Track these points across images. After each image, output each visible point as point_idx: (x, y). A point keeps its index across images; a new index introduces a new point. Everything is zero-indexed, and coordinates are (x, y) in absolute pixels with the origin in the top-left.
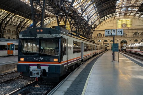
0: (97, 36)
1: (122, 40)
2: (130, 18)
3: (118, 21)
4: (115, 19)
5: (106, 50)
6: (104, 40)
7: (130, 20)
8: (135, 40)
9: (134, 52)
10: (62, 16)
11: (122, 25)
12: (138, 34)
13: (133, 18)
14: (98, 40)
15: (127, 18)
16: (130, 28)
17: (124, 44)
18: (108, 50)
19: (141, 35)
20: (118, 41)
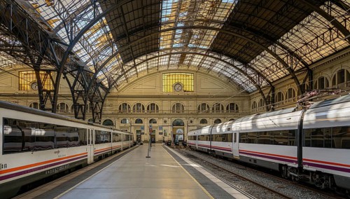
0: (120, 109)
1: (174, 119)
2: (190, 71)
3: (165, 77)
4: (160, 72)
5: (138, 142)
6: (135, 119)
7: (191, 77)
8: (200, 119)
9: (197, 147)
10: (49, 71)
11: (174, 86)
12: (208, 106)
13: (197, 72)
14: (121, 119)
15: (184, 70)
16: (190, 93)
17: (179, 130)
18: (142, 144)
19: (213, 109)
20: (165, 122)
